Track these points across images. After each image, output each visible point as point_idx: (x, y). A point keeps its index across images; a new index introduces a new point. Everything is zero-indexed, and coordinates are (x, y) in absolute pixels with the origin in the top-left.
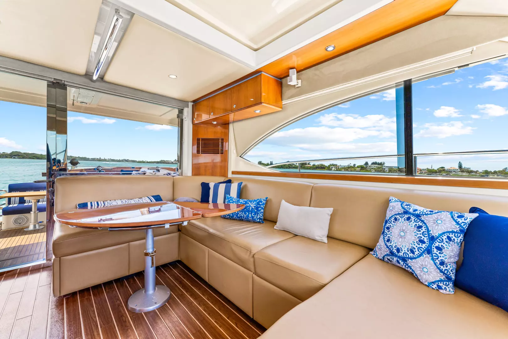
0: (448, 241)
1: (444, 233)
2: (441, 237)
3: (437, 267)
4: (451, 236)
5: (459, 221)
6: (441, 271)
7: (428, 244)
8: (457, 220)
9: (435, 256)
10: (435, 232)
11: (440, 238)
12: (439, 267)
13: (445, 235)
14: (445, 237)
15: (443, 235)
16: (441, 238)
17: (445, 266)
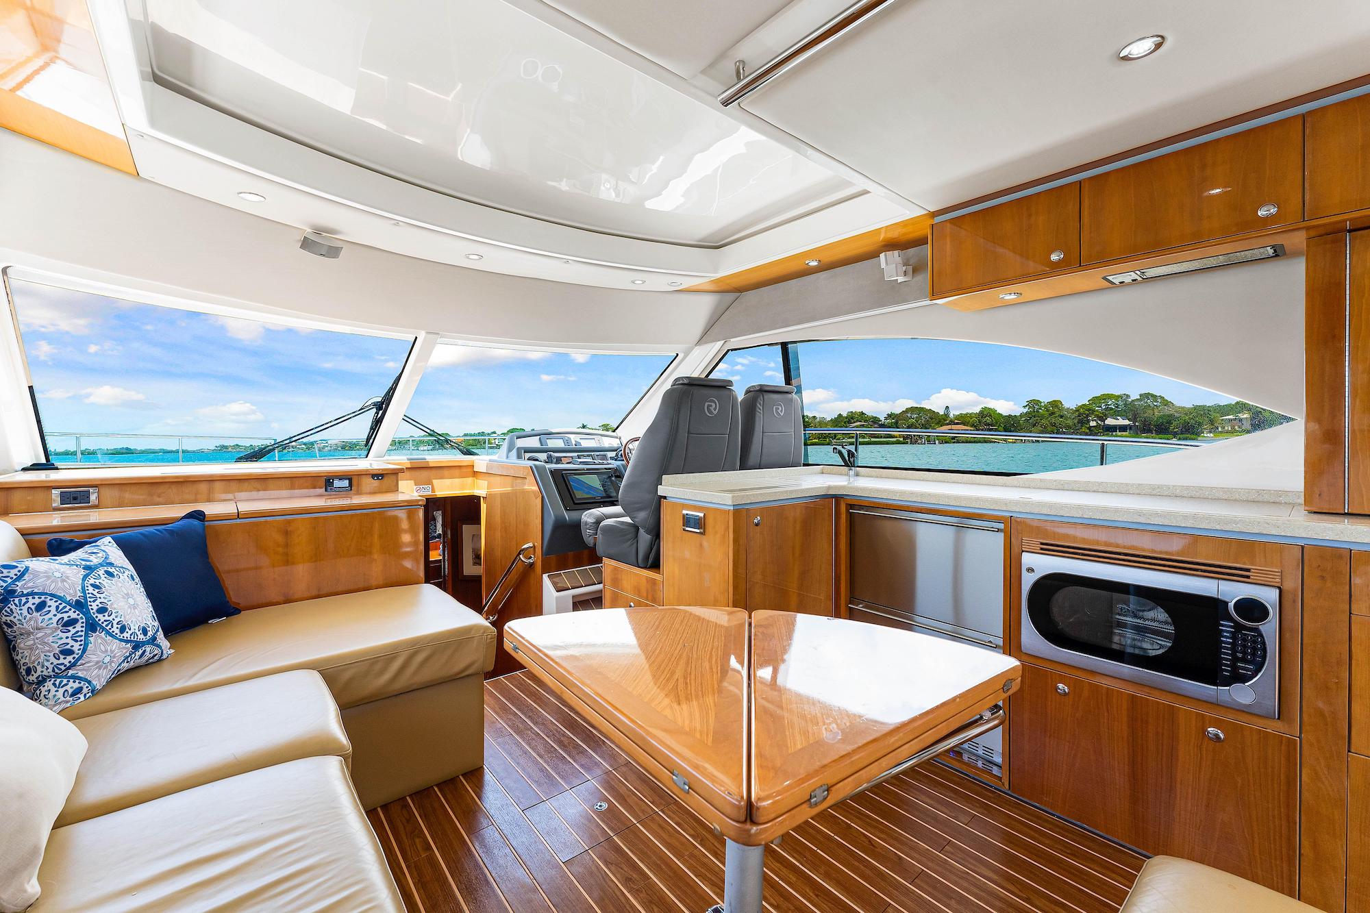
0: (66, 647)
1: (84, 651)
2: (83, 643)
3: (46, 594)
4: (70, 658)
5: (74, 682)
6: (33, 594)
7: (84, 617)
8: (80, 683)
9: (65, 607)
10: (96, 639)
11: (83, 638)
12: (43, 597)
13: (79, 650)
14: (77, 647)
15: (82, 647)
16: (81, 641)
17: (33, 607)
